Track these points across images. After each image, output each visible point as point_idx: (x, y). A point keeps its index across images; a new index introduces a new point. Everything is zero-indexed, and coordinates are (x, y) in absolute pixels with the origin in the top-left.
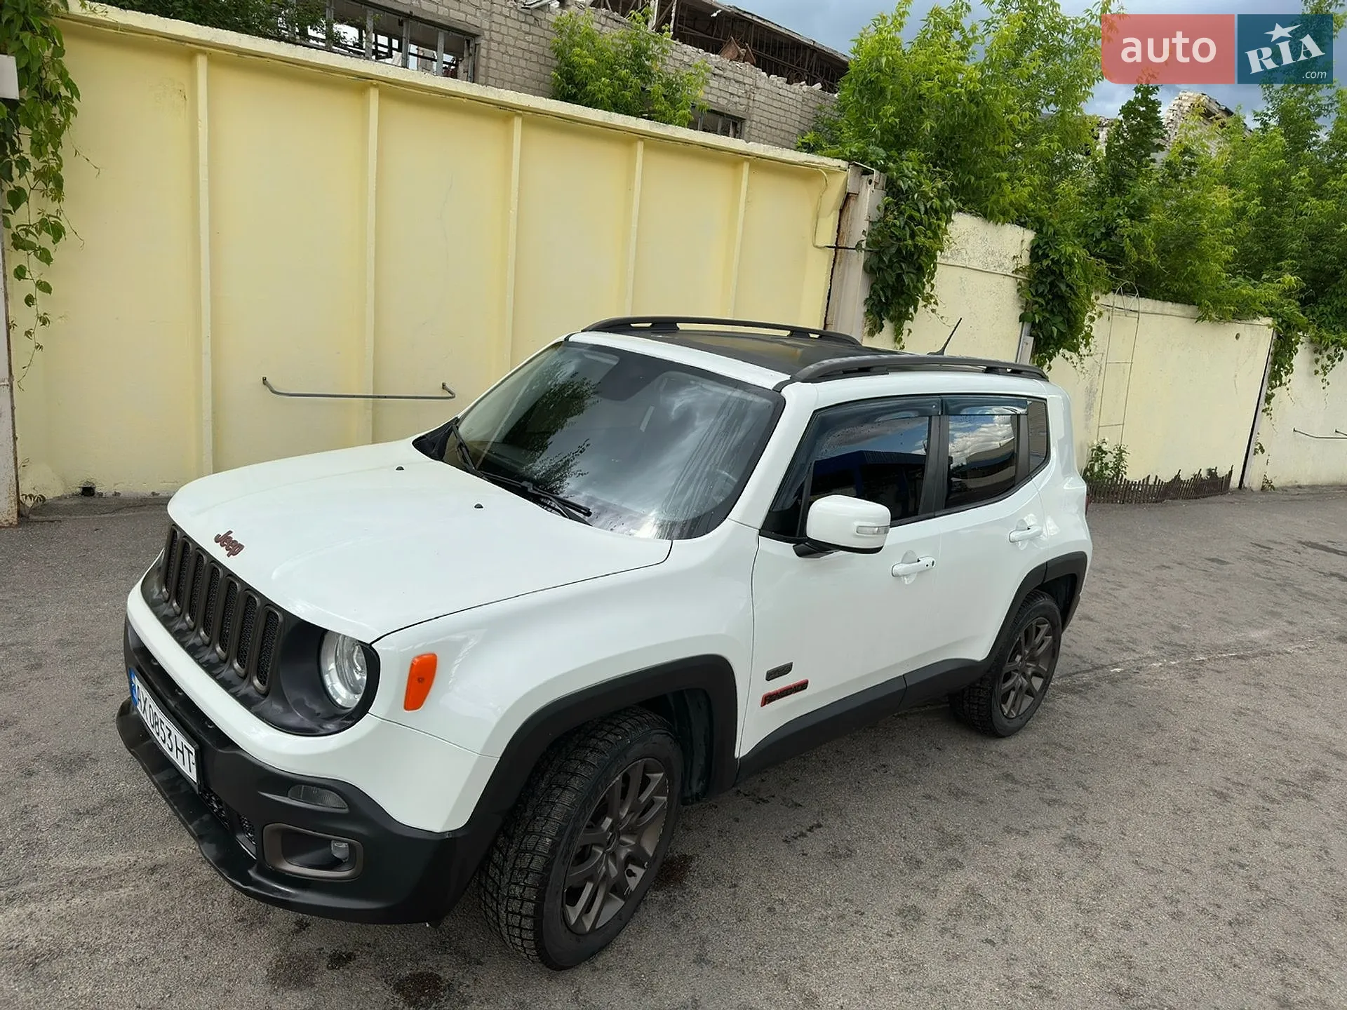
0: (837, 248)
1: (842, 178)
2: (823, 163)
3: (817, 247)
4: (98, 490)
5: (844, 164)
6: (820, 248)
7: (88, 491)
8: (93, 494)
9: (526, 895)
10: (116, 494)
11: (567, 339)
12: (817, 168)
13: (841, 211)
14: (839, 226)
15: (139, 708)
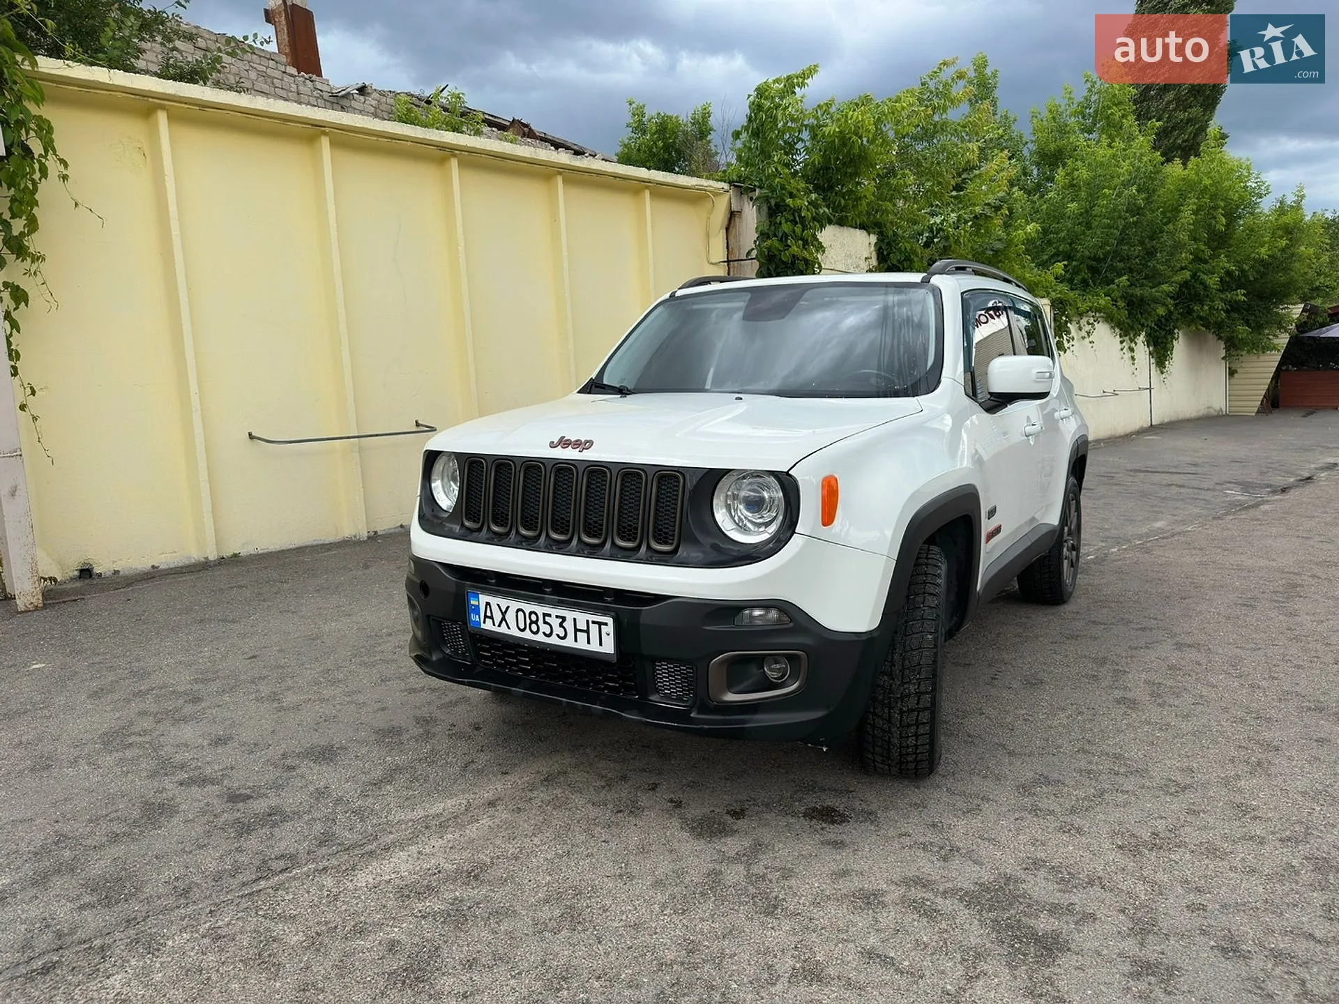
0: (728, 261)
1: (725, 199)
2: (710, 186)
3: (712, 264)
4: (97, 570)
5: (726, 186)
6: (715, 264)
7: (86, 573)
8: (91, 576)
9: (923, 688)
10: (116, 572)
11: (672, 295)
12: (705, 190)
13: (727, 229)
14: (727, 243)
15: (488, 626)
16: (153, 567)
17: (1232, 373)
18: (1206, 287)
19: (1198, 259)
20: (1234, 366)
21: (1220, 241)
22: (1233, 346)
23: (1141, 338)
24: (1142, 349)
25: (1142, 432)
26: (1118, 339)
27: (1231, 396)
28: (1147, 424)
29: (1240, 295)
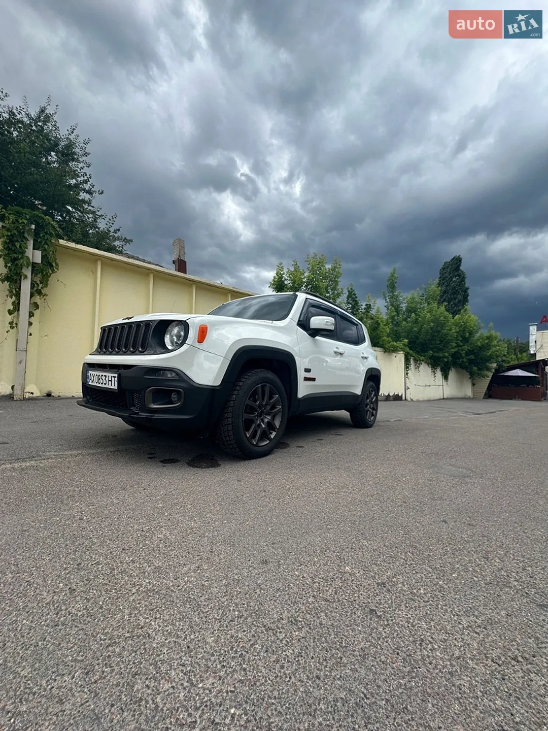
4: (53, 394)
7: (49, 395)
10: (59, 396)
15: (90, 383)
16: (73, 396)
17: (474, 385)
18: (461, 354)
19: (458, 346)
20: (474, 383)
21: (465, 340)
22: (472, 375)
23: (439, 370)
24: (439, 373)
25: (440, 399)
26: (430, 368)
27: (473, 392)
28: (442, 398)
29: (472, 357)
